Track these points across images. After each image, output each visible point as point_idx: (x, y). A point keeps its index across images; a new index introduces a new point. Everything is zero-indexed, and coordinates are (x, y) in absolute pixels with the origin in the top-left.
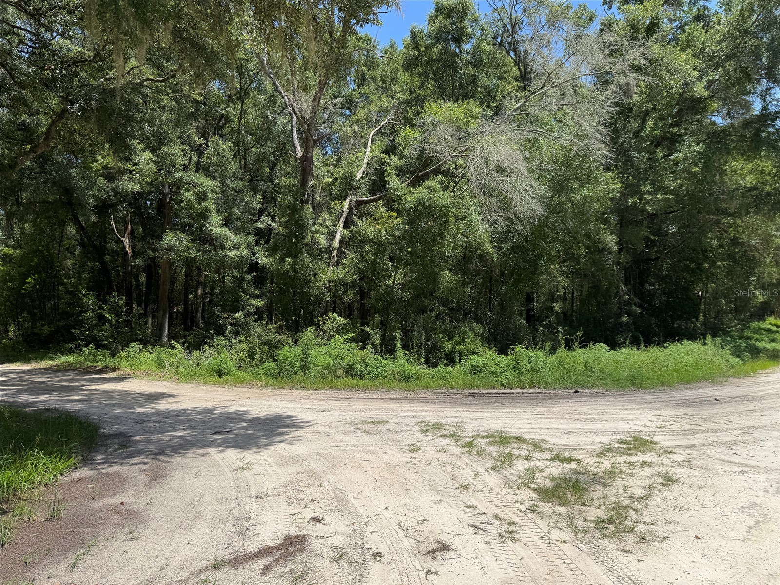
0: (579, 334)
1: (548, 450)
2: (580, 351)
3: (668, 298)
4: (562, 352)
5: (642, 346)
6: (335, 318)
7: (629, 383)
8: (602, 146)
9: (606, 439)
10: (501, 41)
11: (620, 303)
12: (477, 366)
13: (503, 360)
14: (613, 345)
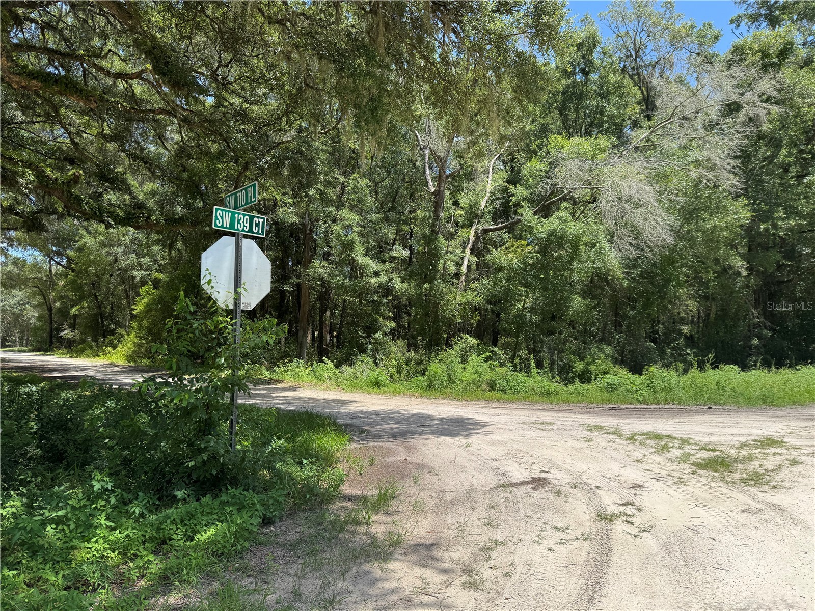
0: (711, 356)
1: (695, 444)
2: (710, 372)
3: (802, 320)
4: (694, 372)
5: (773, 368)
6: (467, 338)
7: (760, 402)
8: (731, 176)
9: (743, 439)
10: (625, 66)
11: (749, 326)
12: (613, 385)
13: (637, 379)
14: (744, 367)
